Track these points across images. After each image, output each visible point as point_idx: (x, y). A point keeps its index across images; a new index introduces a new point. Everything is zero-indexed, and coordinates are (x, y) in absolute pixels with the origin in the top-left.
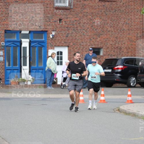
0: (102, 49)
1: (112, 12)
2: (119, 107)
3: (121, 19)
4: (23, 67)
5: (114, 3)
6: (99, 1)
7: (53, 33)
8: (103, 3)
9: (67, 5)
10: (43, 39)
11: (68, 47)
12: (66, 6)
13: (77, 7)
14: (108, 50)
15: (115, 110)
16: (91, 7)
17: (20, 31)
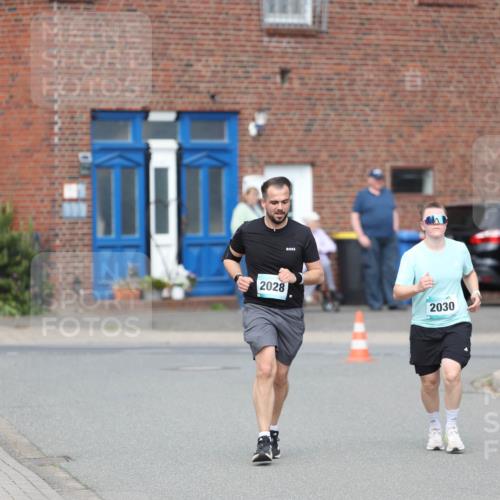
0: (431, 173)
1: (465, 43)
2: (490, 375)
3: (494, 68)
4: (157, 239)
5: (470, 12)
6: (421, 4)
7: (261, 119)
8: (433, 14)
9: (306, 19)
10: (226, 141)
11: (313, 164)
12: (301, 25)
13: (340, 28)
14: (451, 176)
15: (476, 384)
16: (391, 25)
17: (145, 112)
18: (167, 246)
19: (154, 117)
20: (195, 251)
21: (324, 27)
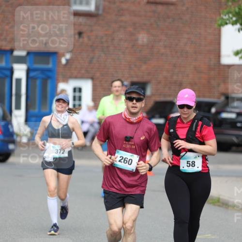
5: (172, 7)
17: (12, 51)
18: (20, 116)
19: (16, 53)
20: (33, 119)
21: (100, 12)
